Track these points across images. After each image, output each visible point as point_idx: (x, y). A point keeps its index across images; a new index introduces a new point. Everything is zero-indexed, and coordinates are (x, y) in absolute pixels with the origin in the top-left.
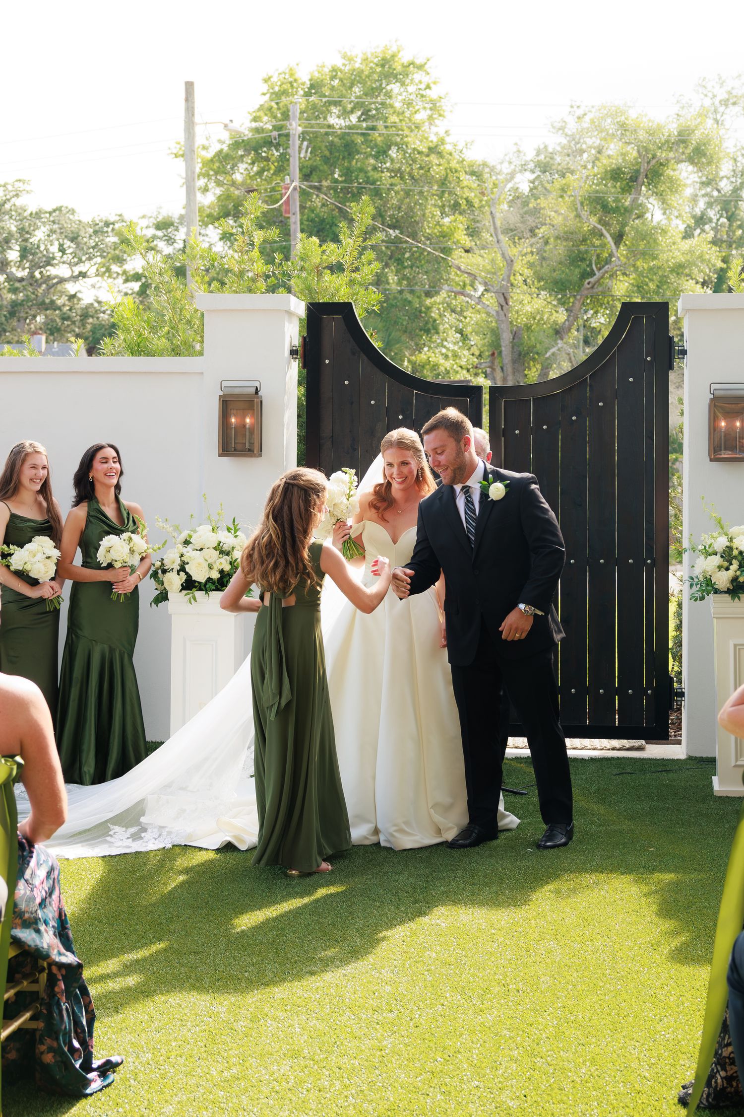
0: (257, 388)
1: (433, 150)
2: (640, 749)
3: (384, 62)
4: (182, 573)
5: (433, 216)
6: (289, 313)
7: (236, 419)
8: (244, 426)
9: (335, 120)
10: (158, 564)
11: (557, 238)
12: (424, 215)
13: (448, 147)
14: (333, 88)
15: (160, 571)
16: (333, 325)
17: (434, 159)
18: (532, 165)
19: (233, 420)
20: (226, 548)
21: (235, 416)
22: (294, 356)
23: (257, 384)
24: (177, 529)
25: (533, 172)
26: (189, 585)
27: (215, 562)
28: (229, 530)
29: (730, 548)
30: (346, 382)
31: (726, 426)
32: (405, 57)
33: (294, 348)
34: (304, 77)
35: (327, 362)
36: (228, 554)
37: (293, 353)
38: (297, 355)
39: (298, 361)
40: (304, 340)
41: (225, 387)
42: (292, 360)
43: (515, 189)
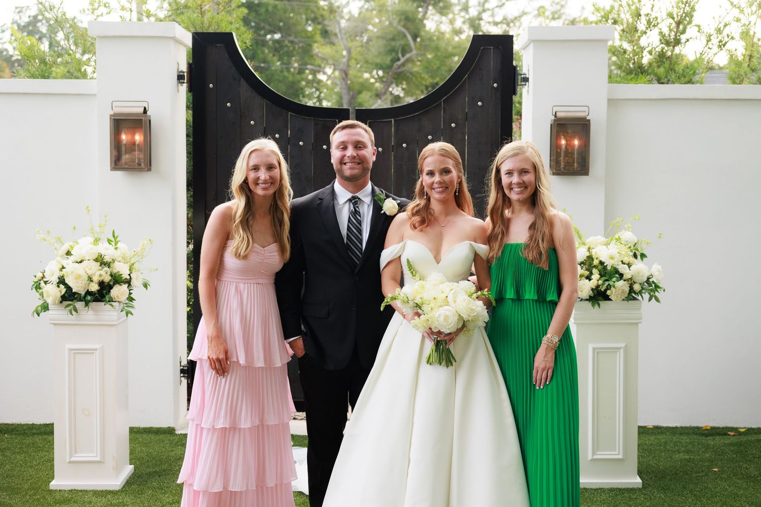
0: (145, 108)
4: (62, 286)
6: (178, 42)
7: (126, 136)
8: (134, 144)
10: (40, 275)
11: (378, 37)
15: (42, 282)
16: (217, 53)
19: (124, 137)
20: (107, 259)
21: (126, 134)
22: (181, 81)
23: (145, 105)
24: (60, 241)
26: (69, 296)
27: (94, 274)
28: (109, 241)
29: (590, 258)
30: (229, 105)
31: (567, 145)
33: (181, 74)
35: (211, 85)
36: (108, 265)
37: (180, 77)
38: (184, 80)
39: (185, 85)
40: (190, 66)
41: (116, 107)
42: (180, 85)
43: (350, 12)
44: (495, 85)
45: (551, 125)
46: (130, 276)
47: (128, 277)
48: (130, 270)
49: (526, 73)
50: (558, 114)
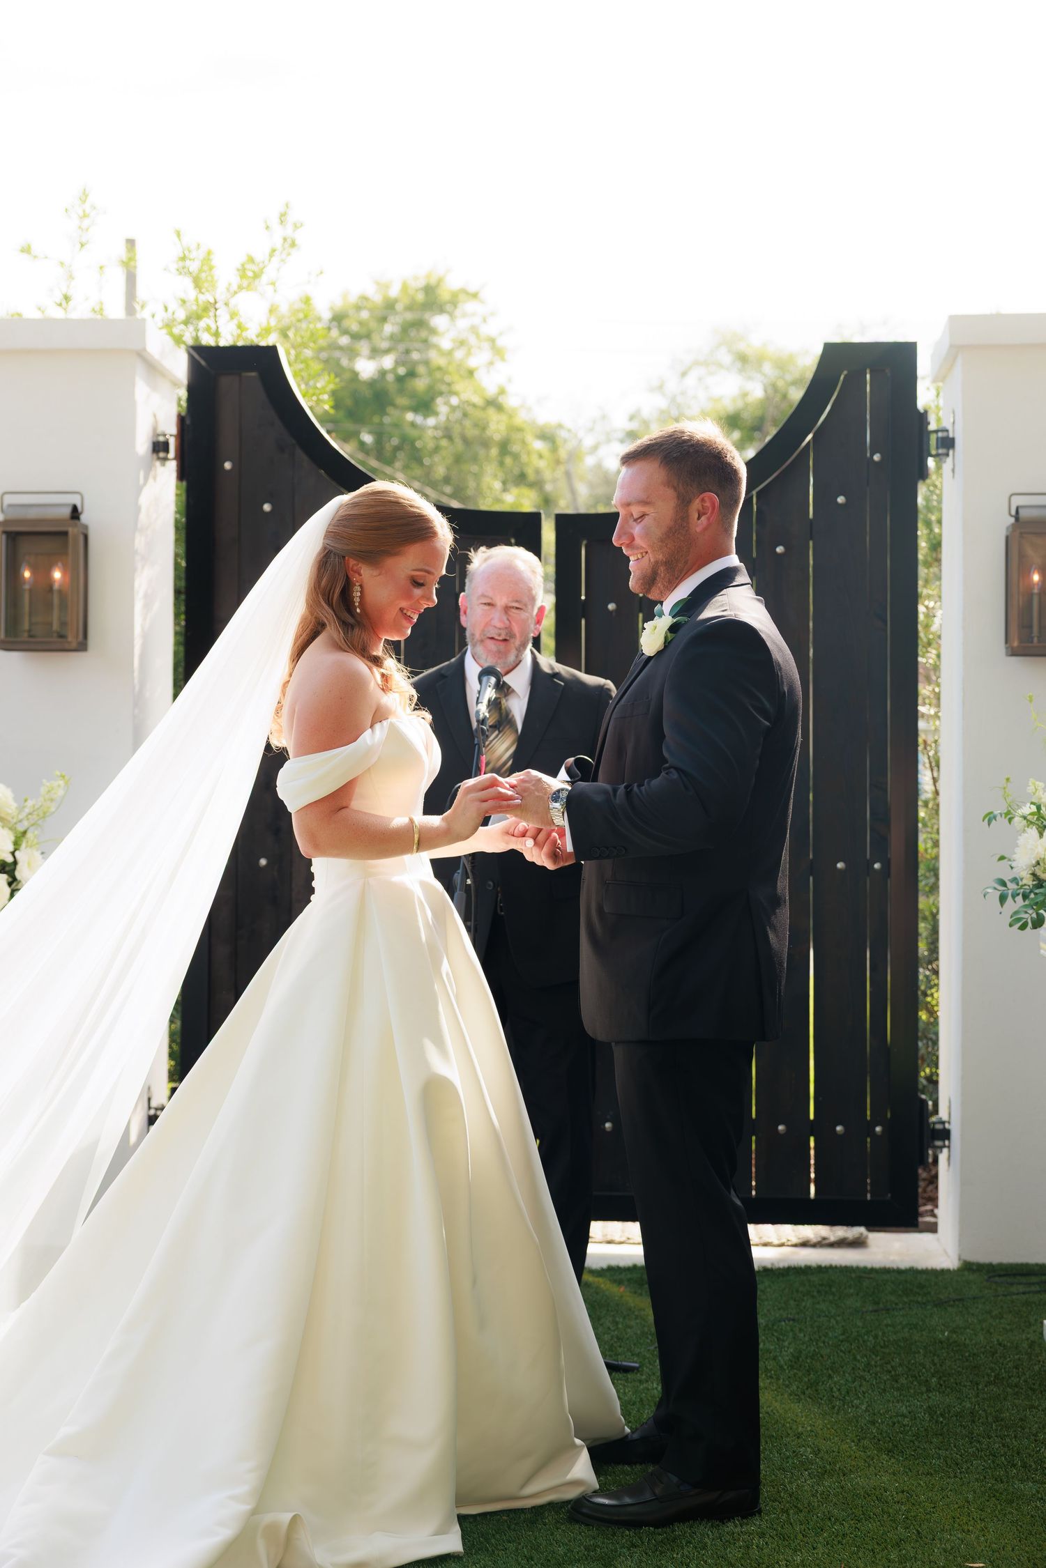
0: (75, 509)
1: (493, 404)
2: (858, 1243)
3: (429, 290)
5: (490, 488)
6: (153, 369)
7: (33, 573)
8: (50, 588)
9: (366, 368)
12: (478, 488)
13: (511, 402)
14: (361, 323)
16: (241, 393)
17: (491, 412)
18: (620, 435)
19: (27, 574)
21: (31, 566)
22: (162, 455)
23: (75, 500)
25: (622, 441)
30: (267, 507)
32: (453, 283)
33: (161, 439)
34: (323, 309)
35: (228, 465)
37: (159, 447)
38: (166, 450)
39: (172, 466)
40: (181, 420)
41: (10, 506)
42: (158, 463)
43: (599, 466)
44: (877, 457)
45: (1007, 538)
46: (14, 857)
47: (10, 859)
48: (17, 844)
49: (949, 427)
50: (1023, 513)
